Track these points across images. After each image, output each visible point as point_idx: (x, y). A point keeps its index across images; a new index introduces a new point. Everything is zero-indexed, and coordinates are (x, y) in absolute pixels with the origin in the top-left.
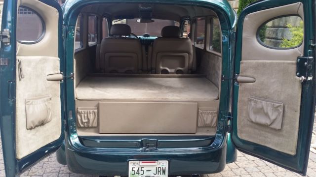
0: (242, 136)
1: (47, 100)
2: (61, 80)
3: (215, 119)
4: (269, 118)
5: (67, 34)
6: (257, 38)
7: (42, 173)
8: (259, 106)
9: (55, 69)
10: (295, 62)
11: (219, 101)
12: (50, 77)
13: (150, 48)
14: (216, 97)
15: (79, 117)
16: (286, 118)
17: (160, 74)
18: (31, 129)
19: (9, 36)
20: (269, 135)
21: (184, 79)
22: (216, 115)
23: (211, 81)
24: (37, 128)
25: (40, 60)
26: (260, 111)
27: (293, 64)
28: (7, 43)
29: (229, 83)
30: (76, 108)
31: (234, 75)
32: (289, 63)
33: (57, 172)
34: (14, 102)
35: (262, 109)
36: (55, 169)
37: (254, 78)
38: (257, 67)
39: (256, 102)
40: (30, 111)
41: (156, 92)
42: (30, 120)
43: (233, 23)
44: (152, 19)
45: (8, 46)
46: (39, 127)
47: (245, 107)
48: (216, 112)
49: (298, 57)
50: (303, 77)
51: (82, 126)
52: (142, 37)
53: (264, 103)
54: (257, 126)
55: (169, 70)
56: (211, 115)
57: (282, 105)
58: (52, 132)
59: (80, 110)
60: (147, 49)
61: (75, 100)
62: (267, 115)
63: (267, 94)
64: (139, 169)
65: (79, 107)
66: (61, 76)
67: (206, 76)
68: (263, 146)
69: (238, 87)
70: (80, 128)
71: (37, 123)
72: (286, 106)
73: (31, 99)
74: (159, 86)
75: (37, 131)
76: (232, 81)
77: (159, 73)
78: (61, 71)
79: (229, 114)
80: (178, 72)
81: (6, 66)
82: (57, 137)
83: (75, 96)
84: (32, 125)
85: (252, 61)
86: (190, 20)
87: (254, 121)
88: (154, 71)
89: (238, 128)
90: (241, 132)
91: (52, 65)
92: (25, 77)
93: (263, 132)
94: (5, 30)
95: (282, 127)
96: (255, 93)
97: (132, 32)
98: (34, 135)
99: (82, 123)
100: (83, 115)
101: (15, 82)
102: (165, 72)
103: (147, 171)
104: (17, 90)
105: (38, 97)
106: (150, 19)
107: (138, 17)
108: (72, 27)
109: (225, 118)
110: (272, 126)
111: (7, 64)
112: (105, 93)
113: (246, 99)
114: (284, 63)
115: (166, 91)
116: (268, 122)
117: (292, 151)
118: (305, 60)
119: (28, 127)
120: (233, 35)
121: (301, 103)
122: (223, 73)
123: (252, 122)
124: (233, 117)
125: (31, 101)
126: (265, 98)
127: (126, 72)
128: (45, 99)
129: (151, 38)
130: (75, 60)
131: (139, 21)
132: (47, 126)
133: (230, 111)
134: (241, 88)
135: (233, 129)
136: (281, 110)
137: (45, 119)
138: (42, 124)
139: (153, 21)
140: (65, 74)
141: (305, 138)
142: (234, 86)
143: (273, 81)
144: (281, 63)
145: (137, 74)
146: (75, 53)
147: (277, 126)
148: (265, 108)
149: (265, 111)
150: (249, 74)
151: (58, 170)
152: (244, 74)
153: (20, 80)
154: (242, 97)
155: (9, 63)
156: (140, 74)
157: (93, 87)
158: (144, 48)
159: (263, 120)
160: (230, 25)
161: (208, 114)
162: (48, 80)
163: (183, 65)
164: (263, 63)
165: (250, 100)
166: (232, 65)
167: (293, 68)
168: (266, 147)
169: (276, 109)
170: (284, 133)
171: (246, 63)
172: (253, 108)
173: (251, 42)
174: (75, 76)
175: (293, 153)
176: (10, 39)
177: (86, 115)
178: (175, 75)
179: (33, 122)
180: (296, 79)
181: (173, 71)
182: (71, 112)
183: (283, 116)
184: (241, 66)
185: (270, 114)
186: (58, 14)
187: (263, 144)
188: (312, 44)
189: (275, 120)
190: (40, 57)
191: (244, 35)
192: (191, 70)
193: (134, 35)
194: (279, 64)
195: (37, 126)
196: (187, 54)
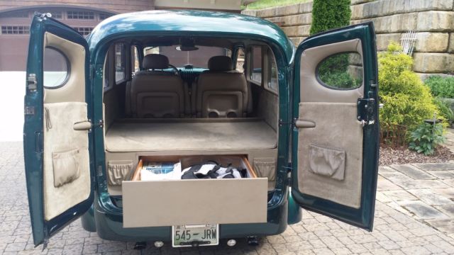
0: (304, 190)
1: (75, 153)
2: (89, 130)
3: (274, 171)
4: (331, 167)
5: (94, 73)
6: (316, 76)
7: (62, 246)
8: (320, 154)
9: (82, 116)
10: (355, 104)
11: (277, 149)
12: (78, 126)
13: (194, 86)
14: (273, 146)
15: (110, 173)
16: (348, 167)
17: (208, 119)
18: (59, 186)
19: (35, 82)
20: (332, 187)
21: (237, 124)
22: (274, 166)
23: (270, 126)
24: (64, 186)
25: (67, 107)
26: (321, 160)
27: (353, 106)
28: (33, 90)
29: (288, 128)
30: (107, 162)
31: (293, 120)
32: (349, 106)
33: (80, 243)
34: (42, 156)
35: (323, 157)
36: (78, 241)
37: (314, 122)
38: (316, 110)
39: (316, 150)
40: (58, 166)
41: (203, 140)
42: (58, 176)
43: (290, 59)
44: (196, 46)
45: (35, 93)
46: (67, 185)
47: (306, 156)
48: (274, 162)
49: (359, 99)
50: (364, 121)
51: (114, 183)
52: (183, 69)
53: (325, 151)
54: (319, 178)
55: (219, 113)
56: (268, 167)
57: (344, 152)
58: (81, 191)
59: (111, 165)
60: (190, 86)
61: (105, 153)
62: (328, 164)
63: (328, 141)
64: (184, 233)
65: (110, 161)
66: (89, 124)
67: (264, 120)
68: (327, 200)
69: (298, 133)
70: (112, 186)
71: (65, 180)
72: (348, 154)
73: (59, 152)
74: (207, 133)
75: (65, 189)
76: (291, 125)
77: (206, 117)
78: (89, 117)
79: (290, 165)
80: (230, 115)
81: (32, 115)
82: (86, 196)
83: (105, 148)
84: (60, 182)
85: (312, 103)
86: (244, 47)
87: (315, 171)
88: (199, 114)
89: (299, 180)
90: (302, 186)
91: (79, 111)
92: (53, 127)
93: (326, 185)
94: (31, 75)
95: (344, 176)
96: (315, 139)
97: (170, 63)
98: (62, 193)
99: (115, 180)
100: (115, 170)
101: (43, 133)
102: (214, 115)
103: (194, 234)
104: (45, 142)
105: (65, 150)
106: (193, 46)
107: (177, 44)
108: (100, 65)
109: (284, 169)
110: (334, 177)
111: (33, 113)
112: (141, 144)
113: (306, 147)
114: (344, 106)
115: (215, 139)
116: (330, 172)
117: (356, 204)
118: (365, 102)
119: (56, 184)
120: (290, 72)
121: (363, 150)
122: (280, 117)
123: (314, 173)
124: (293, 167)
125: (58, 155)
126: (326, 145)
127: (164, 117)
128: (73, 151)
129: (195, 70)
130: (104, 104)
131: (178, 48)
132: (75, 184)
133: (290, 161)
134: (301, 133)
135: (294, 183)
136: (343, 158)
137: (74, 175)
138: (70, 180)
139: (197, 49)
140: (93, 122)
141: (370, 189)
142: (293, 132)
143: (333, 125)
144: (341, 106)
145: (179, 119)
146: (105, 93)
147: (339, 176)
148: (326, 156)
149: (327, 159)
150: (308, 118)
151: (82, 241)
152: (303, 118)
153: (48, 130)
154: (302, 145)
155: (35, 112)
156: (183, 119)
157: (124, 136)
158: (186, 85)
159: (325, 170)
160: (287, 61)
161: (265, 165)
162: (76, 129)
163: (236, 106)
164: (323, 105)
165: (311, 148)
166: (290, 107)
167: (354, 111)
168: (330, 201)
169: (337, 157)
170: (347, 183)
171: (305, 105)
172: (314, 156)
173: (310, 82)
174: (104, 124)
175: (357, 206)
176: (37, 85)
177: (118, 170)
178: (226, 118)
179: (61, 178)
180: (357, 123)
181: (223, 113)
182: (100, 167)
183: (346, 165)
184: (300, 108)
185: (331, 162)
186: (84, 52)
187: (326, 198)
188: (372, 85)
189: (337, 169)
190: (66, 104)
191: (302, 73)
192: (246, 112)
193: (172, 67)
194: (339, 106)
195: (65, 183)
196: (240, 92)
